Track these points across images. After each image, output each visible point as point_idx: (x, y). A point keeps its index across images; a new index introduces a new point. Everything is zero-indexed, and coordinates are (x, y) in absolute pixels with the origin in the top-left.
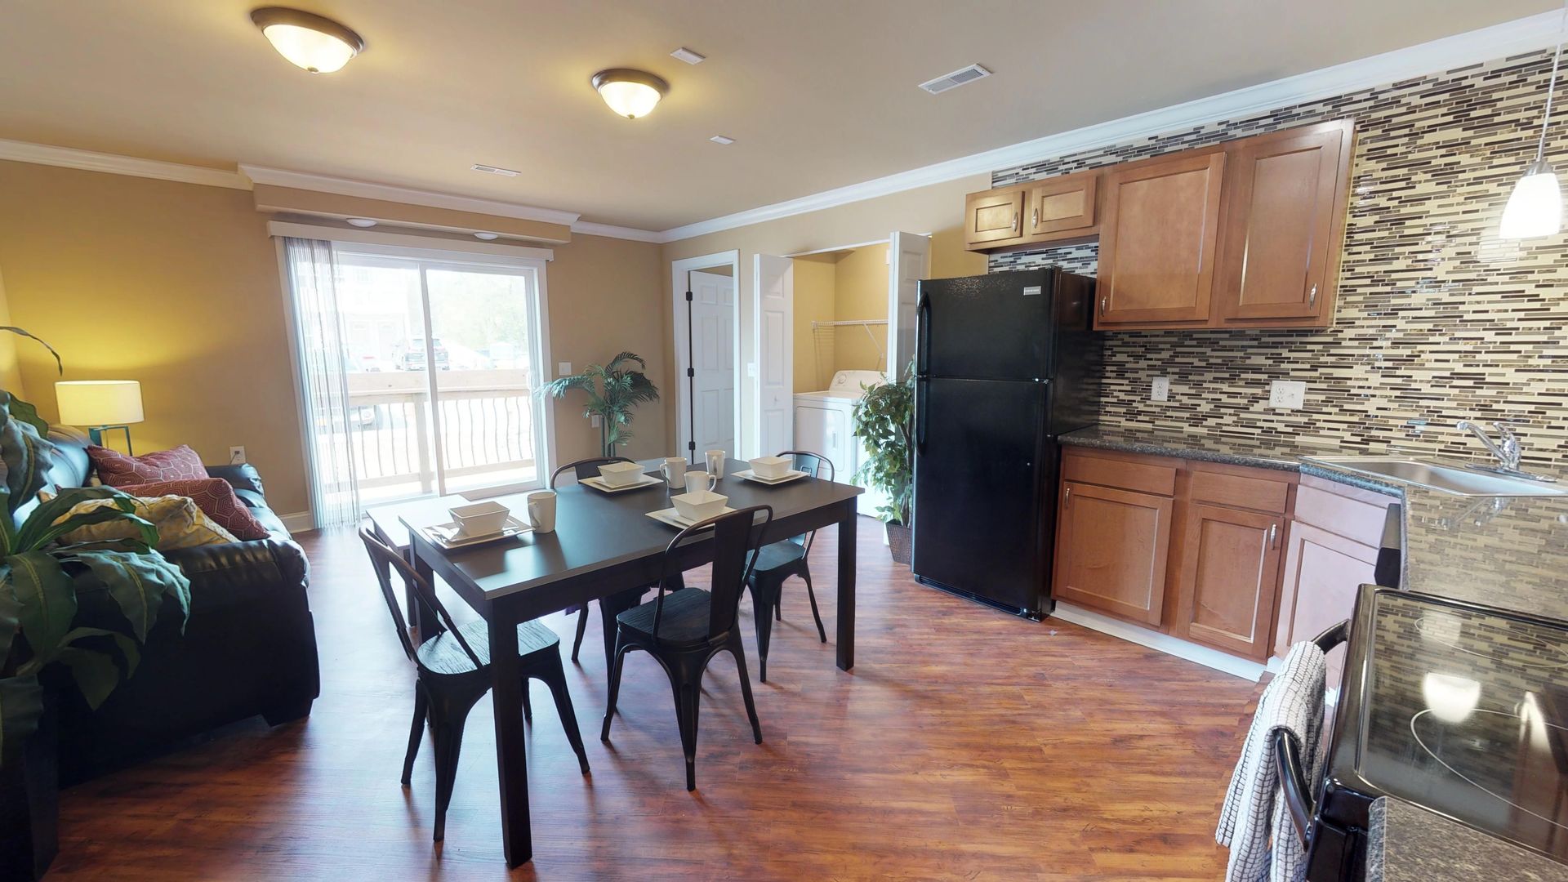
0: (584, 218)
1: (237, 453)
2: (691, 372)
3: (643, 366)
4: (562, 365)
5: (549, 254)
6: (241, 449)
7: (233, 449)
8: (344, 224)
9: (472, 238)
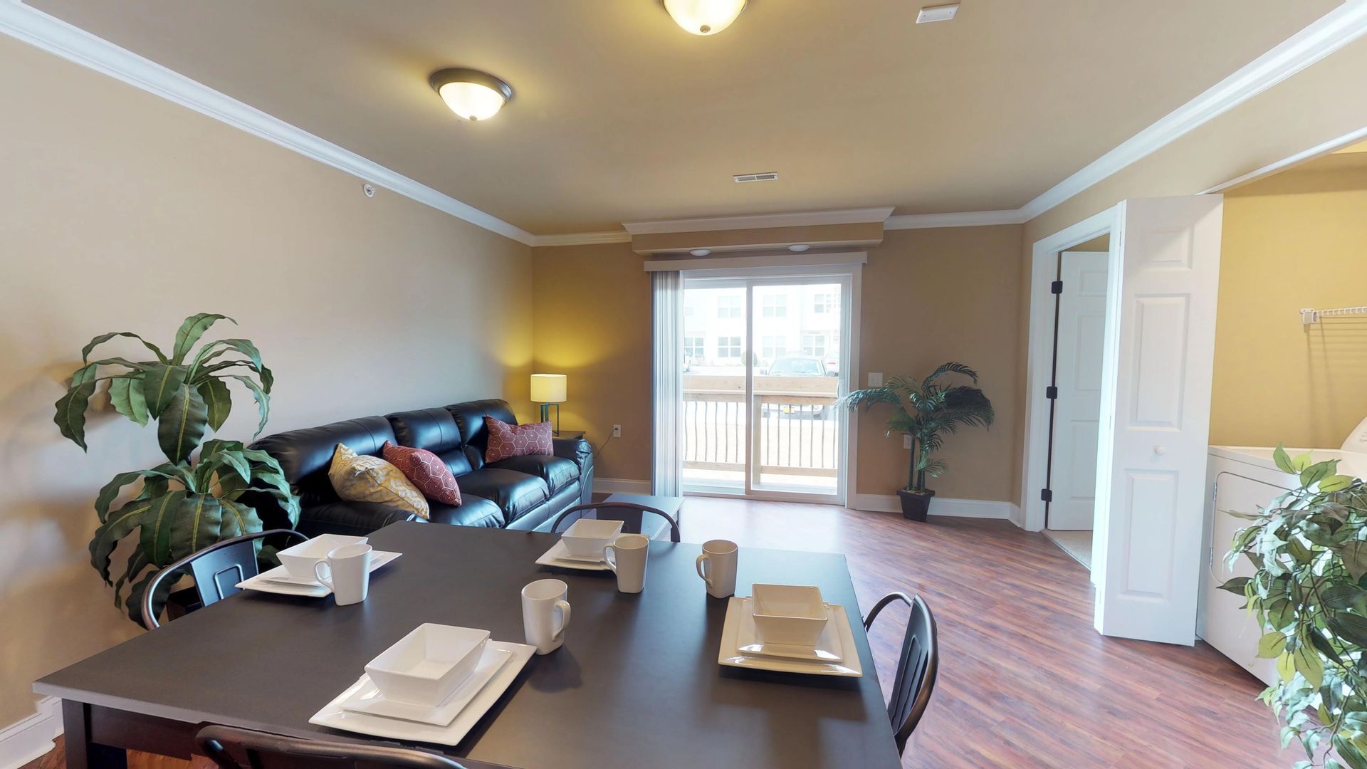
0: (899, 211)
1: (616, 429)
2: (1052, 393)
3: (975, 381)
4: (871, 375)
5: (862, 257)
6: (619, 427)
7: (615, 426)
8: (688, 256)
9: (787, 252)
